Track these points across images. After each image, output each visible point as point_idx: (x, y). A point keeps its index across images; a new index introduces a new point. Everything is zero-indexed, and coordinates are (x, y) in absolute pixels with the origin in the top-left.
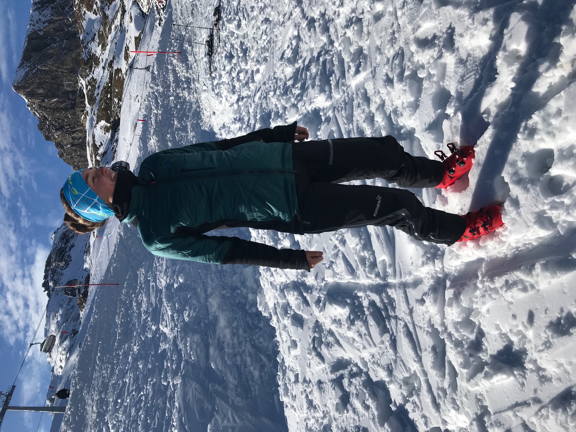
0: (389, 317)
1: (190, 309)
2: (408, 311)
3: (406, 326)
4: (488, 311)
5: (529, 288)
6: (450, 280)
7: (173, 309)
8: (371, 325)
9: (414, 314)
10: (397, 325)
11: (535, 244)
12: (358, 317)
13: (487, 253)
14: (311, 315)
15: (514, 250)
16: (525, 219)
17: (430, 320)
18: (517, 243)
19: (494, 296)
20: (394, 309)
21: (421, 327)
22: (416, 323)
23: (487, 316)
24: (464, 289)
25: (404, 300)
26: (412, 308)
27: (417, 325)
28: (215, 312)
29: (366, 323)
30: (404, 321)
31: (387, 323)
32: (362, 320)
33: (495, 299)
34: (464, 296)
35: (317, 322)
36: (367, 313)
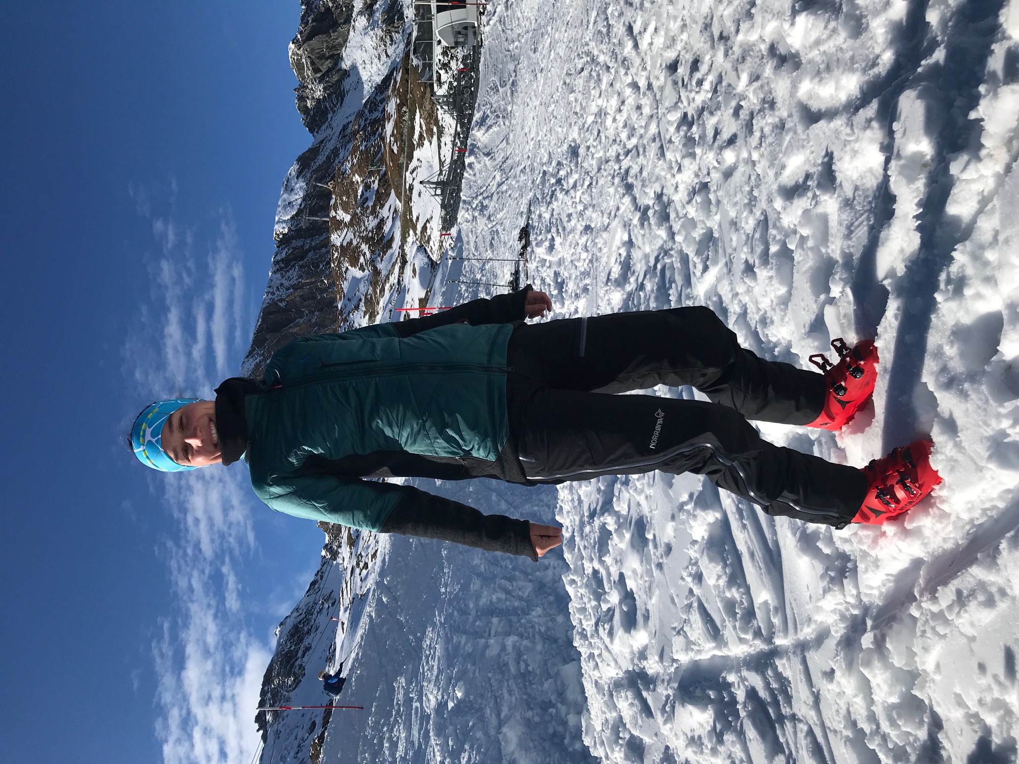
0: (781, 718)
1: (472, 748)
2: (811, 701)
3: (810, 733)
4: (938, 666)
5: (997, 597)
6: (871, 618)
7: (444, 747)
8: (750, 740)
9: (822, 706)
10: (795, 733)
11: (1002, 505)
12: (728, 726)
13: (925, 545)
14: (656, 735)
15: (968, 527)
16: (972, 454)
17: (849, 712)
18: (970, 510)
19: (941, 630)
20: (789, 699)
21: (835, 732)
22: (828, 723)
23: (937, 677)
24: (891, 627)
25: (803, 677)
26: (818, 692)
27: (829, 728)
28: (513, 753)
29: (741, 734)
30: (807, 723)
31: (779, 732)
32: (735, 730)
33: (945, 636)
34: (892, 642)
35: (667, 748)
36: (743, 714)
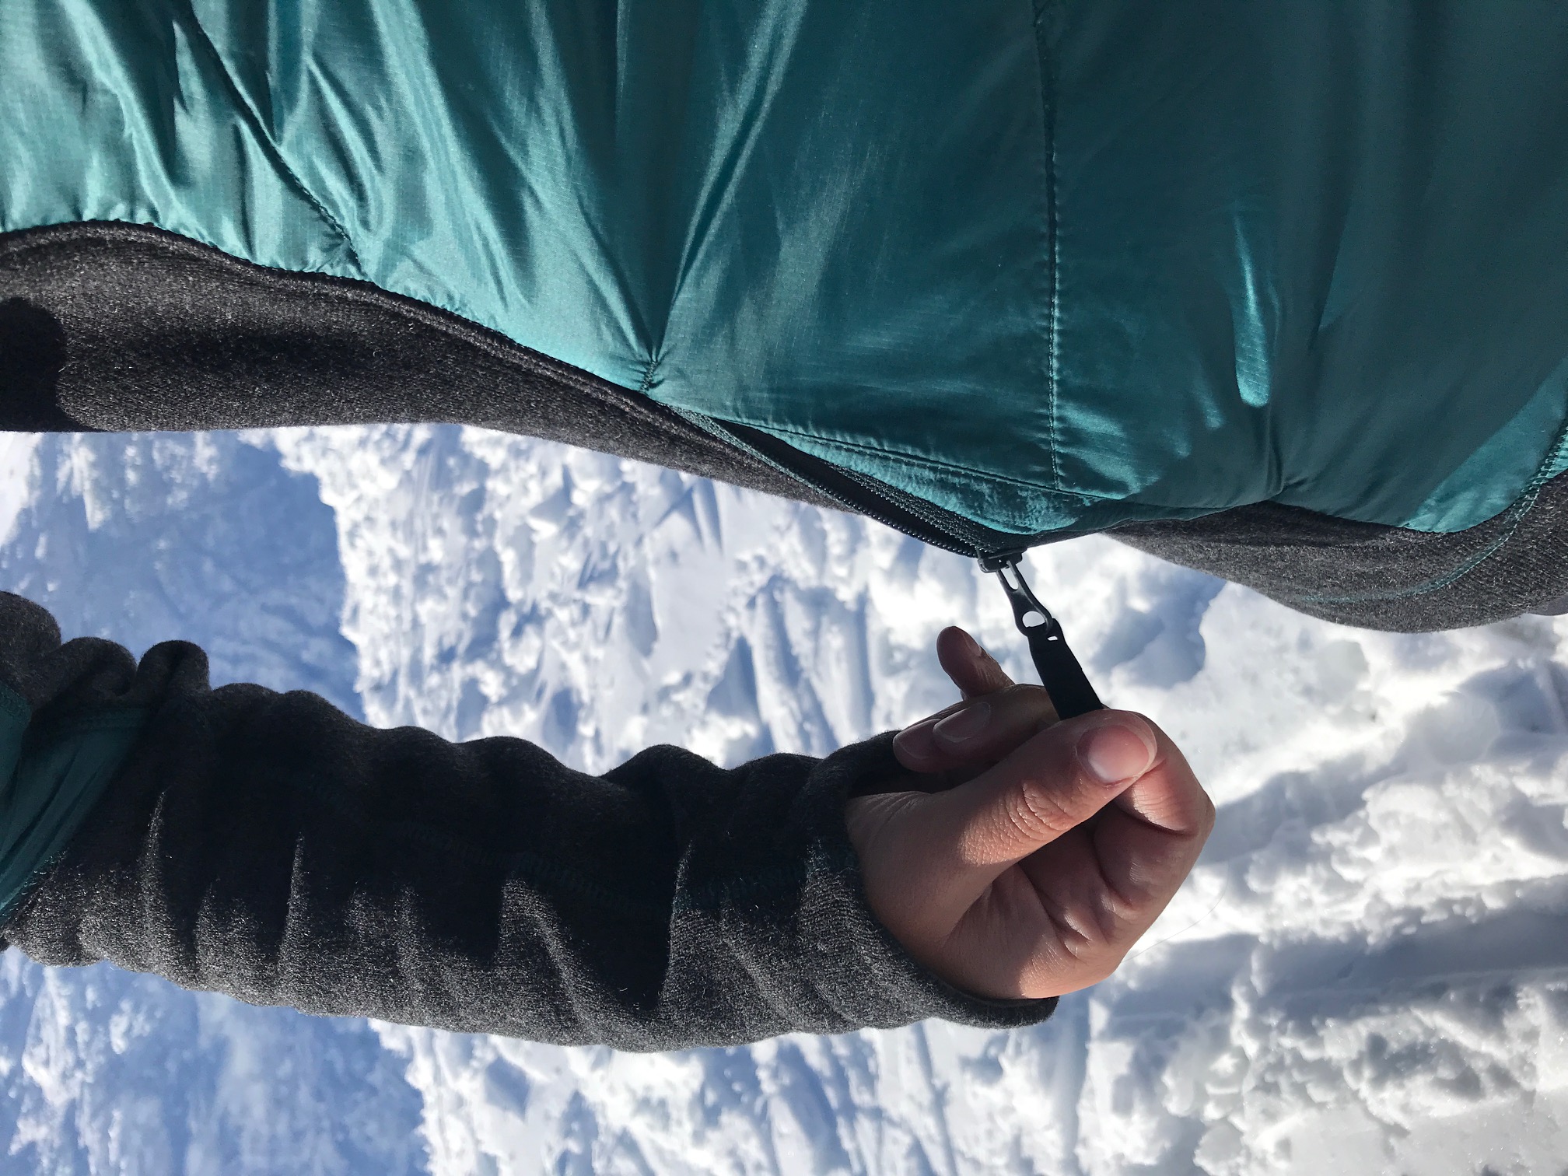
0: (850, 1110)
1: (136, 1009)
2: (926, 1097)
3: (917, 1150)
6: (1106, 1002)
7: (76, 1003)
8: (781, 1135)
9: (950, 1112)
10: (880, 1141)
11: (1493, 903)
12: (733, 1100)
13: (1270, 918)
14: (558, 1071)
15: (1398, 920)
17: (1017, 1143)
18: (1409, 892)
19: (1317, 1093)
20: (870, 1080)
21: (976, 1164)
22: (959, 1143)
24: (1174, 1047)
25: (914, 1055)
26: (946, 1087)
27: (963, 1154)
28: (220, 1025)
29: (762, 1122)
30: (910, 1131)
31: (843, 1131)
32: (748, 1111)
34: (1175, 1075)
35: (577, 1098)
36: (768, 1086)
